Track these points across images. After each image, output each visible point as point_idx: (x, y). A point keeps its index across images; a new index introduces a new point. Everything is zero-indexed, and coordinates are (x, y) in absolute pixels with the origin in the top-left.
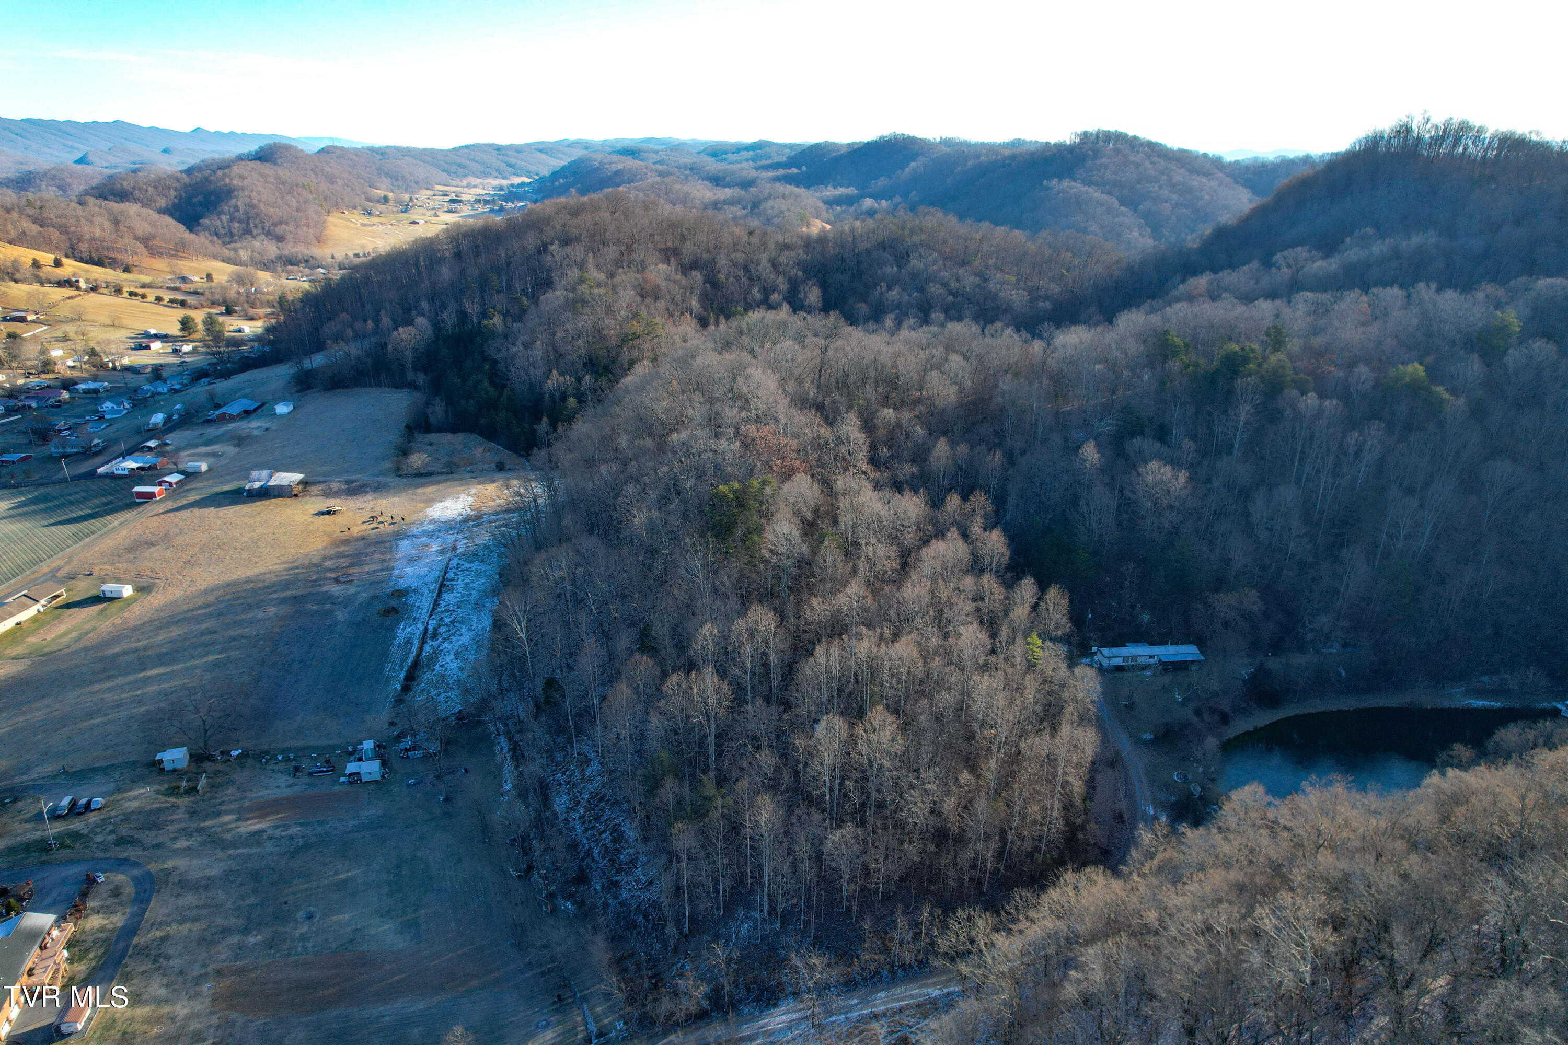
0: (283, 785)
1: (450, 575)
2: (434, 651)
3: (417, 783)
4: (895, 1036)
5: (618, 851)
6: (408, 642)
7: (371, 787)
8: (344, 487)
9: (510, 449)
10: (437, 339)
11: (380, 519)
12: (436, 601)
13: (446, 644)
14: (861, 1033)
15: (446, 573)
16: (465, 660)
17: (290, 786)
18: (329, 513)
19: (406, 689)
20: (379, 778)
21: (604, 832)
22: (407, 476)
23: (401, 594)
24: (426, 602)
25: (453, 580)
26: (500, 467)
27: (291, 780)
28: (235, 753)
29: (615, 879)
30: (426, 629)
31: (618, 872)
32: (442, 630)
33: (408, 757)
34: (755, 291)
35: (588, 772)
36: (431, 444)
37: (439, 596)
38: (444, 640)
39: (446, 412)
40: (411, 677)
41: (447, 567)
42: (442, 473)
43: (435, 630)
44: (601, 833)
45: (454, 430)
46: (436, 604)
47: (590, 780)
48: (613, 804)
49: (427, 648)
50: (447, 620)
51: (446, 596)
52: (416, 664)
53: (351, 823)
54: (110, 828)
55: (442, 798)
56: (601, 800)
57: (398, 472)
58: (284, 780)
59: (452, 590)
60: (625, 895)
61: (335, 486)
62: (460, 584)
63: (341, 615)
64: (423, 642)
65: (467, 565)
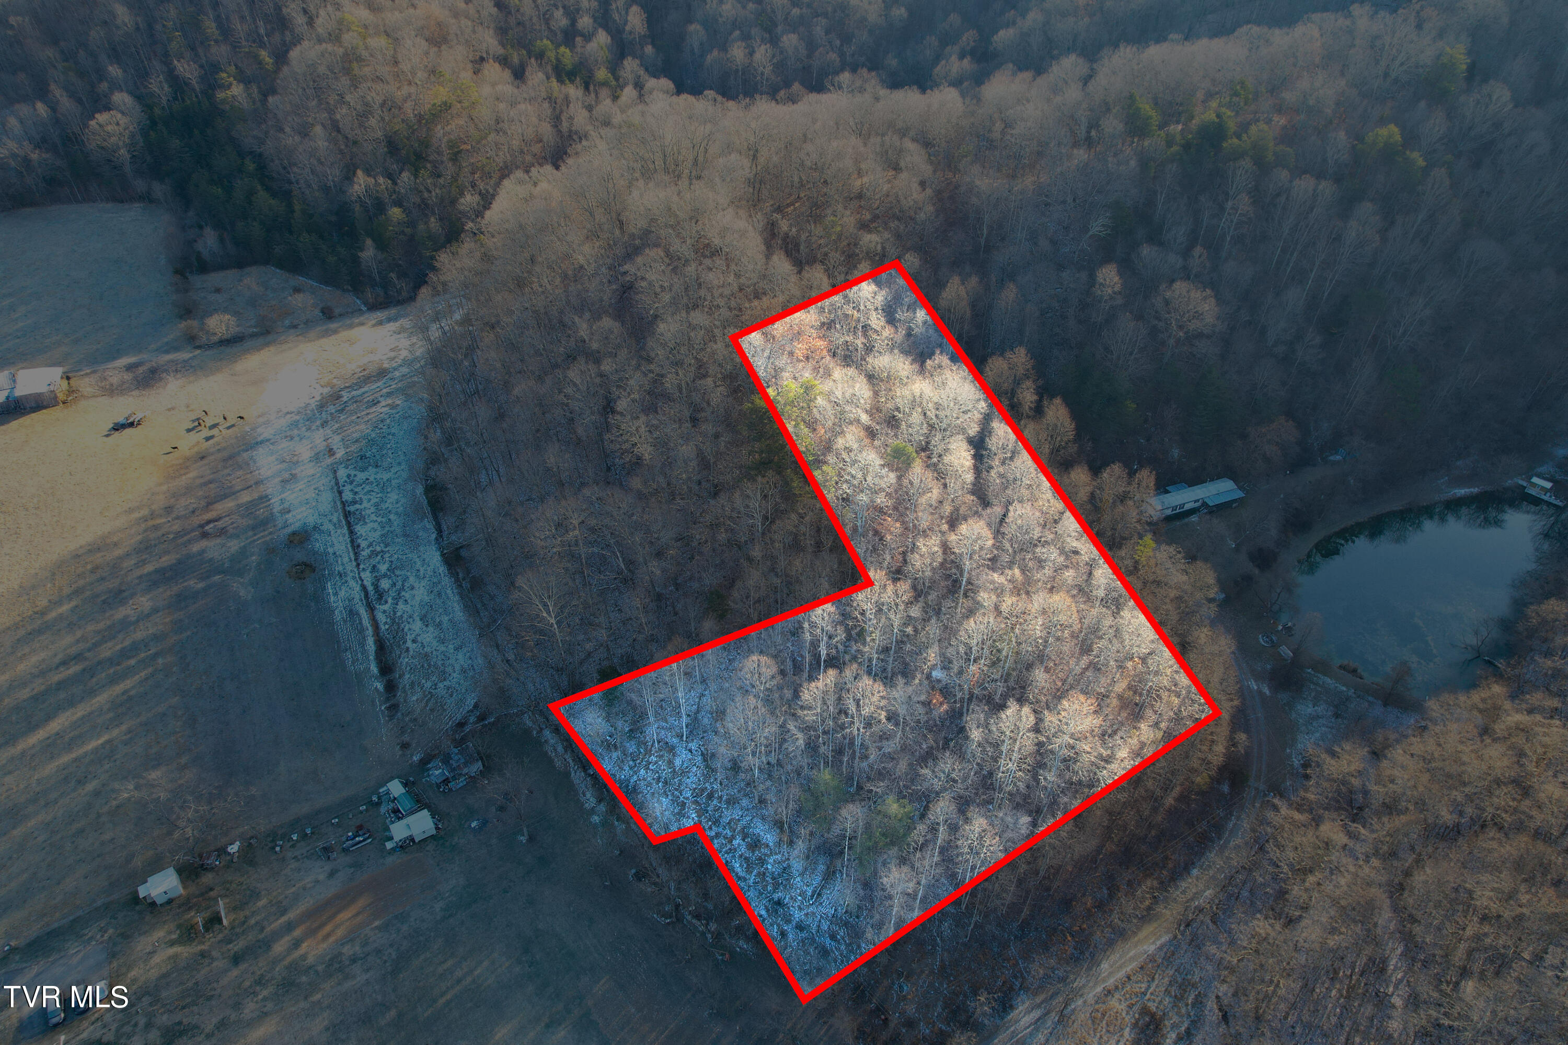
0: (321, 877)
1: (347, 496)
2: (393, 620)
3: (484, 823)
4: (1135, 1008)
5: (762, 861)
6: (352, 613)
7: (431, 847)
8: (128, 376)
9: (327, 283)
10: (153, 123)
11: (209, 421)
12: (352, 541)
13: (401, 606)
14: (1104, 1015)
15: (340, 493)
16: (439, 625)
17: (332, 874)
18: (132, 425)
19: (391, 687)
20: (434, 832)
21: (733, 837)
22: (210, 346)
23: (300, 538)
24: (338, 543)
25: (354, 502)
26: (328, 314)
27: (328, 867)
28: (233, 848)
29: (776, 896)
30: (364, 588)
31: (776, 887)
32: (385, 584)
33: (450, 790)
34: (559, 14)
35: (678, 762)
36: (218, 291)
37: (351, 532)
38: (397, 599)
39: (222, 240)
40: (386, 669)
41: (337, 484)
42: (253, 336)
43: (376, 586)
44: (730, 841)
45: (240, 264)
46: (356, 548)
47: (684, 772)
48: (728, 802)
49: (381, 618)
50: (383, 568)
51: (360, 529)
52: (381, 647)
53: (438, 906)
54: (142, 1021)
55: (524, 839)
56: (710, 796)
57: (191, 340)
58: (318, 871)
59: (362, 519)
60: (798, 915)
61: (115, 379)
62: (367, 506)
63: (242, 589)
64: (371, 609)
65: (361, 476)
